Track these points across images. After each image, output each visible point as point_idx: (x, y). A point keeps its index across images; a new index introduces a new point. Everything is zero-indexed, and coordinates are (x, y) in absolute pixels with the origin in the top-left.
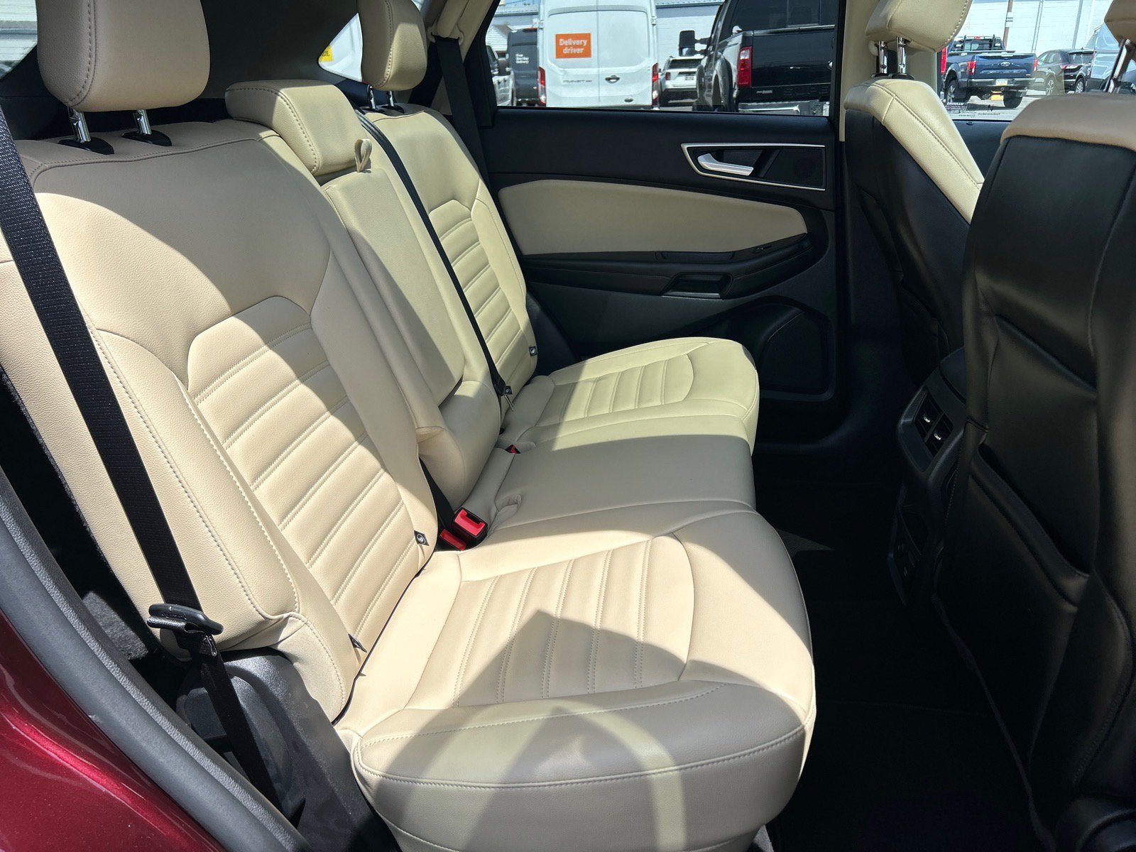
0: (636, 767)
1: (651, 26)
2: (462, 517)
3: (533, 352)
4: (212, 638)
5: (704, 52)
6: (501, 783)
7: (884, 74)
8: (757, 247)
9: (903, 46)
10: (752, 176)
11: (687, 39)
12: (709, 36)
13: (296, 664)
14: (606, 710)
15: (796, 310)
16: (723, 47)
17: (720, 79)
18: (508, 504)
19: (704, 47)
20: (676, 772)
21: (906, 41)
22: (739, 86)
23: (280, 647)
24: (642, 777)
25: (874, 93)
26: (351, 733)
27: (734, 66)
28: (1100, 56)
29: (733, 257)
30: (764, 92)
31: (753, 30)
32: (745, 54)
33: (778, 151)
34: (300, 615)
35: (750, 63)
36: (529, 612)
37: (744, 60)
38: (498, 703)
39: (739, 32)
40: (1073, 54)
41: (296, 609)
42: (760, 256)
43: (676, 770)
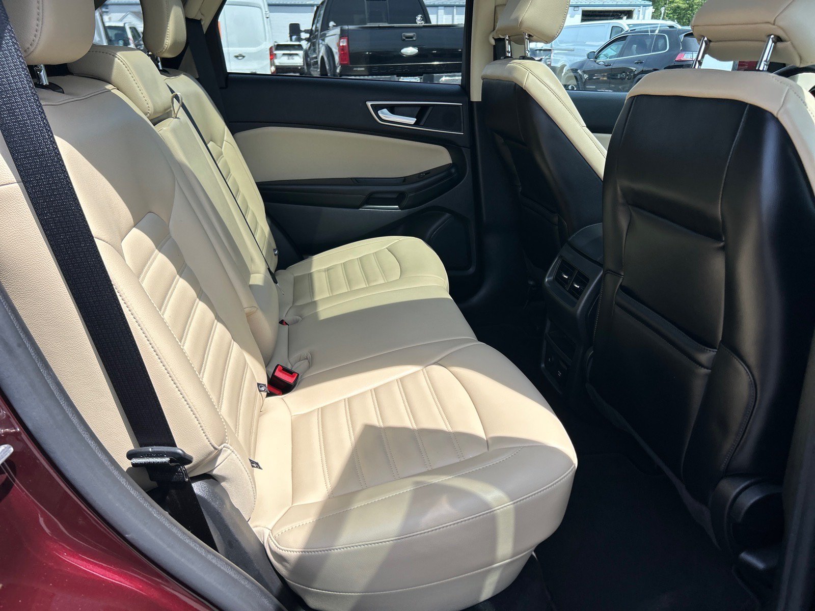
0: (487, 506)
1: (265, 19)
2: (280, 371)
3: (276, 252)
4: (184, 468)
5: (308, 40)
6: (397, 536)
7: (509, 57)
8: (420, 173)
9: (528, 39)
10: (416, 124)
11: (295, 29)
12: (310, 28)
13: (223, 484)
14: (453, 476)
15: (447, 215)
16: (323, 37)
17: (326, 59)
18: (300, 360)
19: (308, 36)
20: (512, 506)
21: (529, 36)
22: (340, 64)
23: (215, 472)
24: (492, 513)
25: (514, 68)
26: (262, 528)
27: (335, 50)
28: (556, 52)
29: (405, 180)
30: (359, 69)
31: (348, 25)
32: (343, 42)
33: (431, 108)
34: (228, 445)
35: (347, 48)
36: (359, 428)
37: (343, 46)
38: (363, 489)
39: (334, 26)
40: (537, 50)
41: (227, 441)
42: (422, 180)
43: (511, 504)
